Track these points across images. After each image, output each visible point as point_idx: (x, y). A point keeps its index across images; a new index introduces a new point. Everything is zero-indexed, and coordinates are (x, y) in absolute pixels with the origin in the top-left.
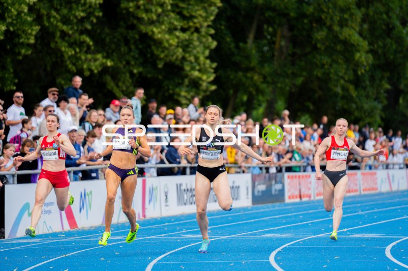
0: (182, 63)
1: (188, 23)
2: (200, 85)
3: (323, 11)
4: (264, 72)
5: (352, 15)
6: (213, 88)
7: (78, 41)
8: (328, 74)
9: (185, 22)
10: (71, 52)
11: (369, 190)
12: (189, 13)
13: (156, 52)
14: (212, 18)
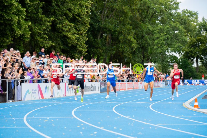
0: (76, 45)
1: (79, 32)
2: (82, 53)
3: (123, 30)
4: (103, 49)
5: (131, 32)
6: (86, 54)
7: (43, 37)
8: (124, 50)
9: (78, 32)
10: (42, 40)
11: (136, 88)
12: (79, 29)
13: (69, 41)
14: (87, 31)
